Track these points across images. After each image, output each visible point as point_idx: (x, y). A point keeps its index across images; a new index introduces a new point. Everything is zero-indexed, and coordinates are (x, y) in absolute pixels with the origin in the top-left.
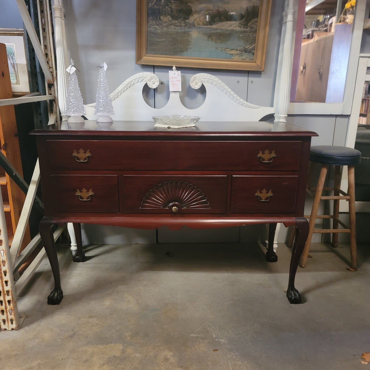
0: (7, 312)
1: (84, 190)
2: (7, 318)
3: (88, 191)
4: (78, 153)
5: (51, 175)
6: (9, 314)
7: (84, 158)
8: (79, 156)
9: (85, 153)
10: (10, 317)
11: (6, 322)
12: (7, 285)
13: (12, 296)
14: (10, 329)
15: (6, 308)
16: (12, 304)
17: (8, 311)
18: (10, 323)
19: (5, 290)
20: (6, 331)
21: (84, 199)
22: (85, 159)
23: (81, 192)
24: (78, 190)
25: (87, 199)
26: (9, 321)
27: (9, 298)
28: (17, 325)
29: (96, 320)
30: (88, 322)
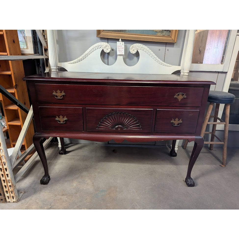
0: (9, 192)
1: (61, 117)
2: (10, 195)
3: (64, 117)
4: (56, 92)
5: (39, 107)
6: (11, 193)
7: (61, 96)
8: (57, 94)
9: (61, 93)
10: (12, 195)
11: (10, 198)
12: (8, 177)
13: (12, 183)
14: (12, 202)
15: (9, 190)
16: (12, 188)
17: (10, 192)
18: (12, 198)
19: (7, 180)
20: (10, 203)
21: (61, 122)
22: (61, 97)
23: (59, 118)
24: (57, 117)
25: (63, 122)
26: (11, 197)
27: (9, 184)
28: (17, 200)
29: (66, 198)
30: (61, 199)
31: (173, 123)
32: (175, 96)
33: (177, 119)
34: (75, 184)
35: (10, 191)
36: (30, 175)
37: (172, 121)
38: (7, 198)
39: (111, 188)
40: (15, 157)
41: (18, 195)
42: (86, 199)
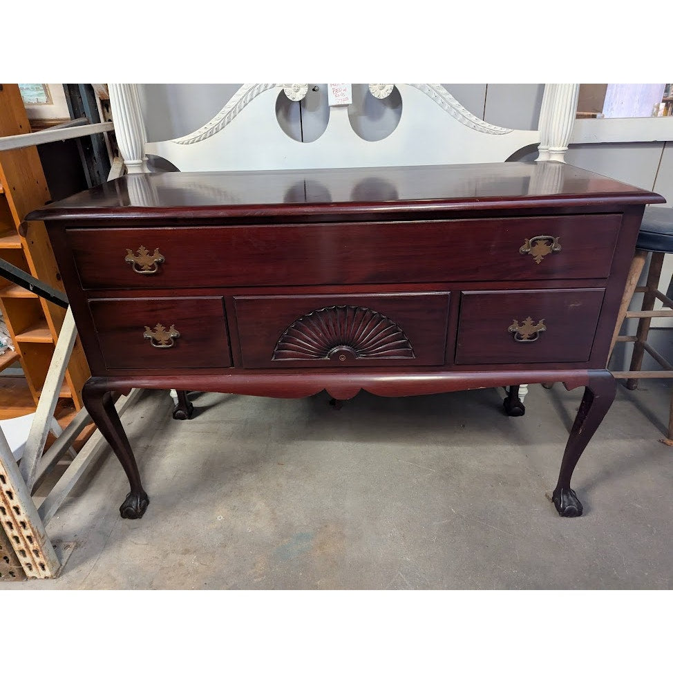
0: (30, 553)
1: (159, 327)
2: (33, 560)
3: (167, 329)
4: (137, 255)
5: (90, 300)
6: (34, 555)
7: (150, 265)
8: (140, 261)
9: (151, 254)
10: (38, 560)
11: (34, 568)
12: (18, 513)
13: (32, 529)
14: (43, 577)
15: (27, 547)
16: (35, 542)
17: (32, 552)
18: (40, 568)
19: (18, 521)
20: (36, 581)
21: (161, 344)
22: (153, 268)
23: (154, 331)
24: (148, 328)
25: (167, 344)
26: (38, 566)
27: (27, 532)
28: (55, 569)
29: (195, 560)
30: (181, 565)
31: (514, 333)
32: (524, 249)
33: (529, 321)
34: (220, 515)
35: (31, 549)
36: (92, 489)
37: (511, 328)
38: (26, 569)
39: (326, 526)
40: (36, 453)
41: (55, 557)
42: (254, 564)
